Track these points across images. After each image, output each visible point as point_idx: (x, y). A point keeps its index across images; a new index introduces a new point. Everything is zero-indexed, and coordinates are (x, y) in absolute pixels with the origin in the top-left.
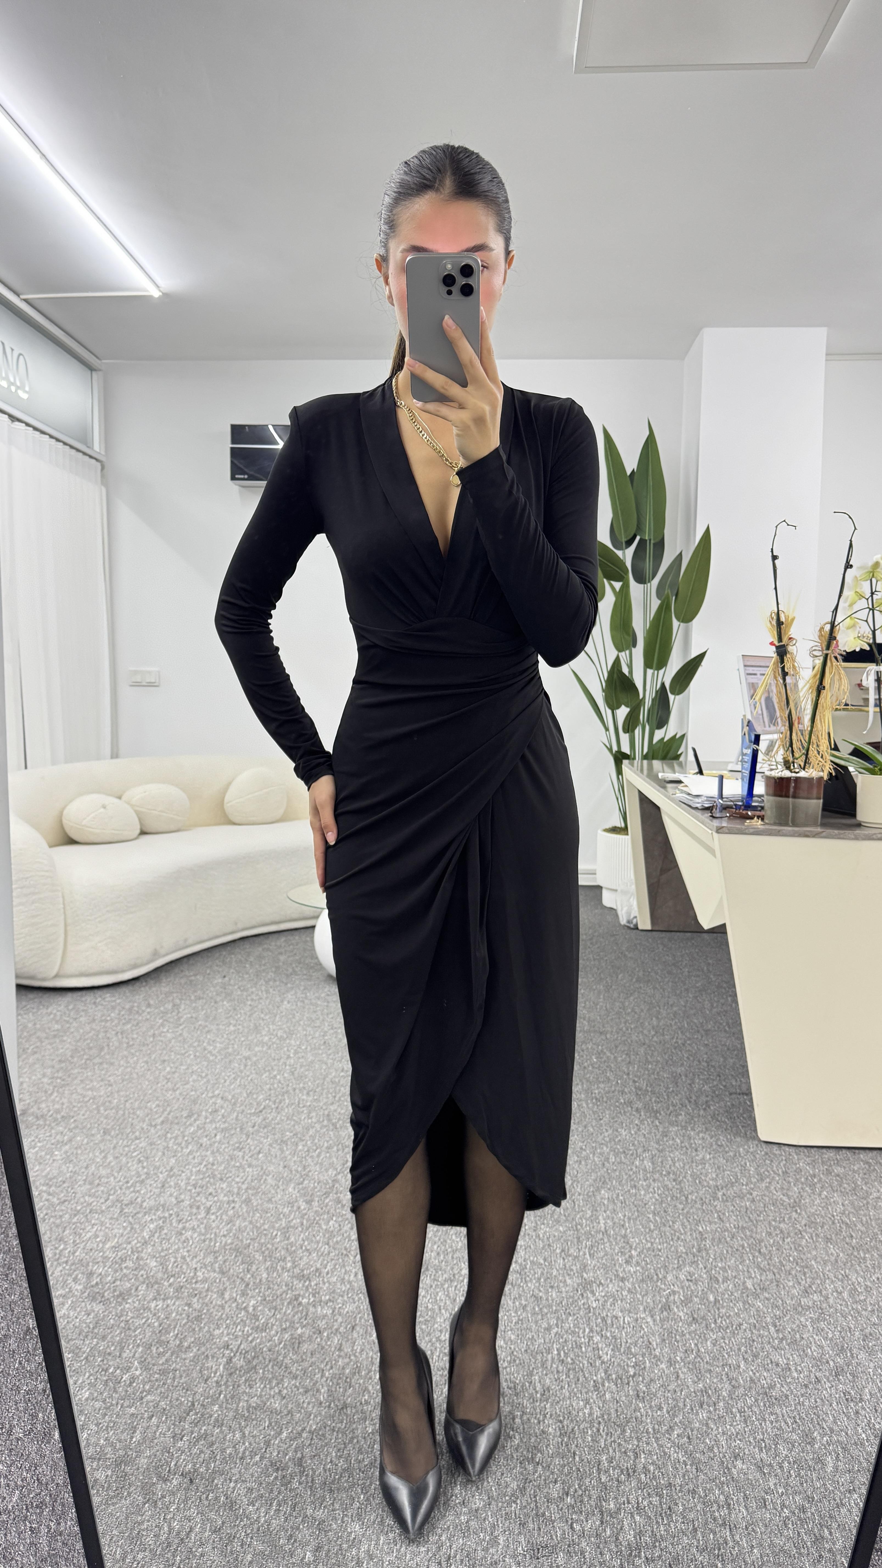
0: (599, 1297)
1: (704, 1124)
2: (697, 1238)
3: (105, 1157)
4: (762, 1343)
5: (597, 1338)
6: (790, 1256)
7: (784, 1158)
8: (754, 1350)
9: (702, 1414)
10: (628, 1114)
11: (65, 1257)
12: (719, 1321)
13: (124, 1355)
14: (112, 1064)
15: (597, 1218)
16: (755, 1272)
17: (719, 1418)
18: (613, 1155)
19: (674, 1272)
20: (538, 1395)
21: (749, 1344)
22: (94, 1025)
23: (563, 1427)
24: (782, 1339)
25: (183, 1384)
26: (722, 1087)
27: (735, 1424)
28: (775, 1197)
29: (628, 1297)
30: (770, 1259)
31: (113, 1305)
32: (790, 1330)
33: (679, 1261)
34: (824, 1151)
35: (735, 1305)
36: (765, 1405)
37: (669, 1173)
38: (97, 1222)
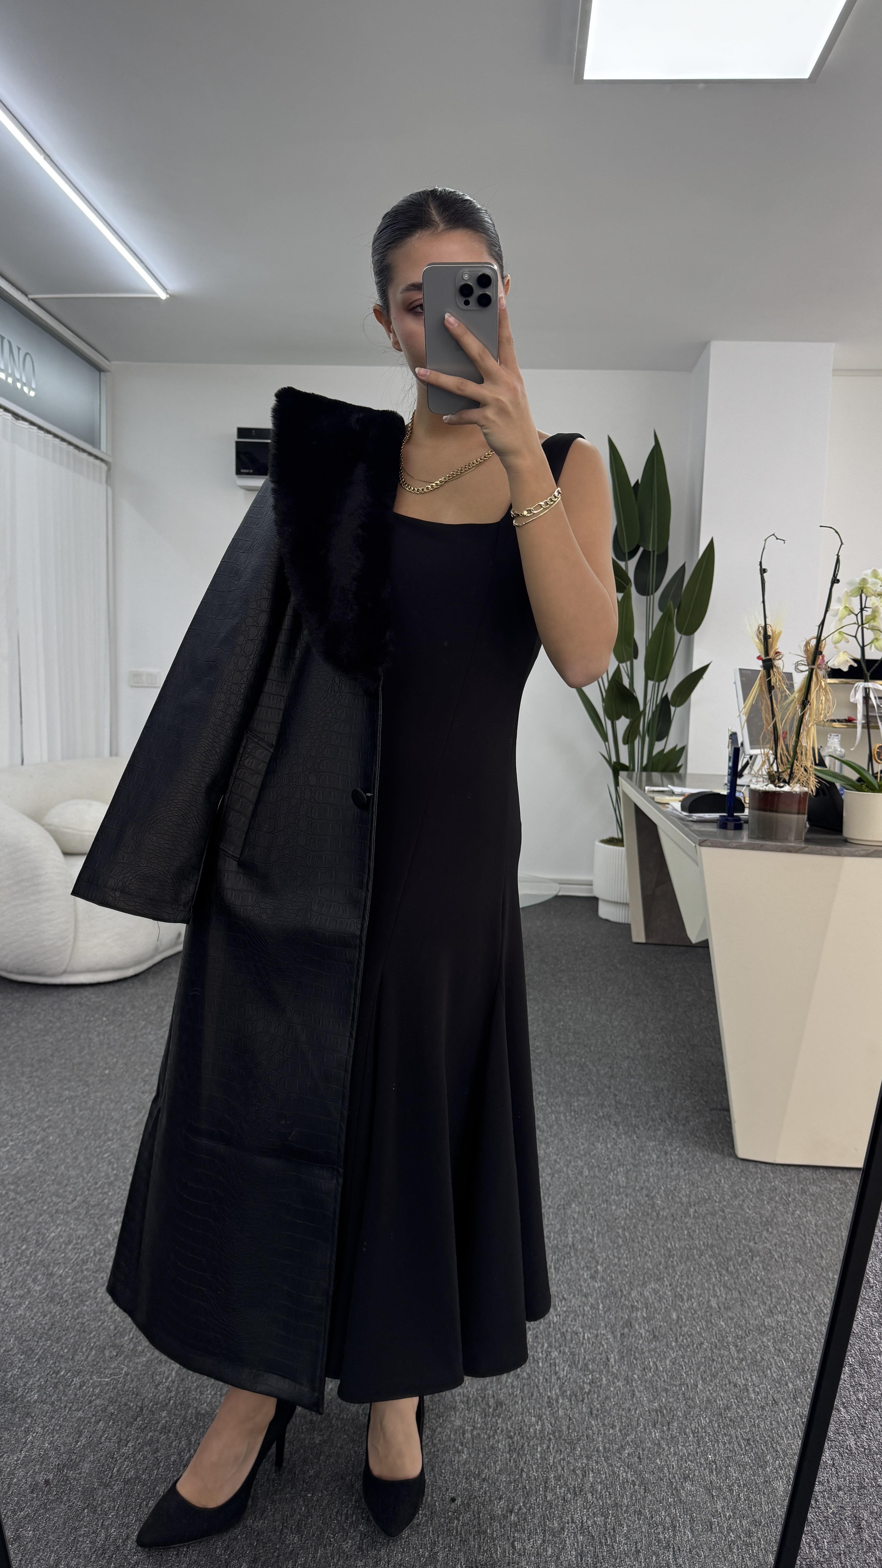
0: (561, 1312)
1: (681, 1140)
2: (664, 1254)
3: (76, 1158)
4: (722, 1362)
5: (555, 1354)
6: (758, 1275)
7: (759, 1176)
8: (713, 1370)
9: (655, 1434)
10: (606, 1128)
11: (26, 1257)
12: (679, 1340)
13: (77, 1358)
14: (92, 1064)
15: (566, 1232)
16: (720, 1290)
17: (672, 1438)
18: (588, 1168)
19: (639, 1289)
20: (491, 1410)
21: (709, 1363)
22: (77, 1026)
23: (513, 1443)
24: (742, 1360)
25: (133, 1388)
26: (703, 1102)
27: (687, 1444)
28: (747, 1215)
29: (590, 1312)
30: (737, 1278)
31: (71, 1307)
32: (751, 1350)
33: (644, 1277)
34: (801, 1169)
35: (697, 1323)
36: (719, 1426)
37: (642, 1188)
38: (62, 1222)
